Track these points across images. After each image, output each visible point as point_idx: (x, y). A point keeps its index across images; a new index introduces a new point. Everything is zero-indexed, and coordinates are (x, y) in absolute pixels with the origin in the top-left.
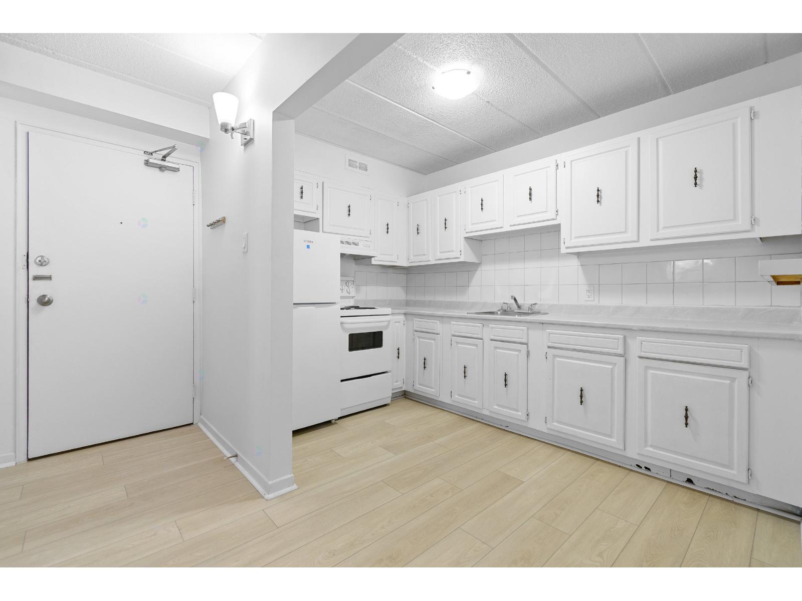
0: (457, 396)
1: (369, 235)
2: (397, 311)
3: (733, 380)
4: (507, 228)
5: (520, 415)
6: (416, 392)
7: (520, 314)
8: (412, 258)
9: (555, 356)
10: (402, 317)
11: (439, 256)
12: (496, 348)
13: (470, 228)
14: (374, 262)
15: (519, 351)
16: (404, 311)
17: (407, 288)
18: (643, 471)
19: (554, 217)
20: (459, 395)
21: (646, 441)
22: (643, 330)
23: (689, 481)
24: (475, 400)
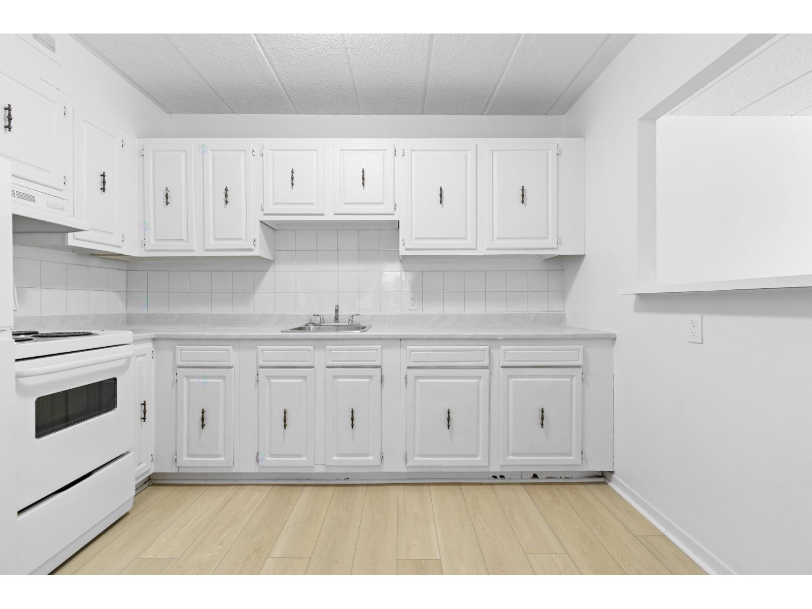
0: (268, 458)
1: (61, 186)
2: (141, 336)
3: (572, 377)
4: (329, 217)
5: (372, 459)
6: (181, 471)
7: (338, 329)
8: (152, 243)
9: (417, 377)
10: (149, 346)
11: (212, 243)
12: (335, 377)
13: (270, 208)
14: (72, 240)
15: (371, 377)
16: (152, 335)
17: (128, 295)
18: (499, 480)
19: (392, 211)
20: (272, 455)
21: (508, 450)
22: (507, 340)
23: (535, 476)
24: (300, 456)
